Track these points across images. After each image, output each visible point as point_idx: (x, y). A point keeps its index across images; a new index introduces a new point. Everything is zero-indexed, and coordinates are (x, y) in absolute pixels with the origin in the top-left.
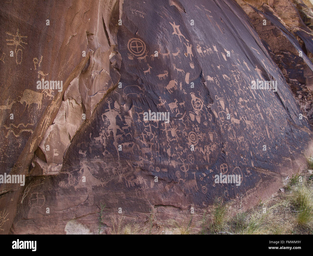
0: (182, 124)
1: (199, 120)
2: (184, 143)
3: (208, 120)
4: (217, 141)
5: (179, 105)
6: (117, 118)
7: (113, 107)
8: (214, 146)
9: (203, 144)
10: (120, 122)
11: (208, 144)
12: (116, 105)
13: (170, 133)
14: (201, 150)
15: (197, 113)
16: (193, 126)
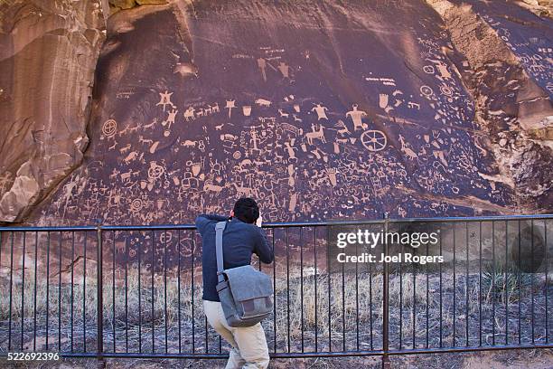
0: (128, 191)
1: (150, 188)
2: (125, 208)
3: (162, 188)
4: (167, 209)
5: (132, 175)
6: (74, 188)
7: (74, 180)
8: (161, 213)
9: (145, 211)
10: (74, 191)
11: (153, 211)
12: (77, 179)
13: (113, 200)
14: (142, 216)
15: (151, 181)
16: (141, 193)
